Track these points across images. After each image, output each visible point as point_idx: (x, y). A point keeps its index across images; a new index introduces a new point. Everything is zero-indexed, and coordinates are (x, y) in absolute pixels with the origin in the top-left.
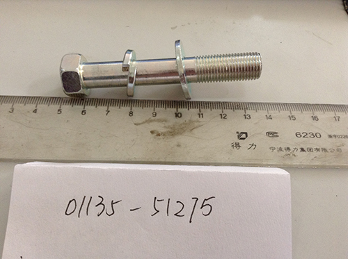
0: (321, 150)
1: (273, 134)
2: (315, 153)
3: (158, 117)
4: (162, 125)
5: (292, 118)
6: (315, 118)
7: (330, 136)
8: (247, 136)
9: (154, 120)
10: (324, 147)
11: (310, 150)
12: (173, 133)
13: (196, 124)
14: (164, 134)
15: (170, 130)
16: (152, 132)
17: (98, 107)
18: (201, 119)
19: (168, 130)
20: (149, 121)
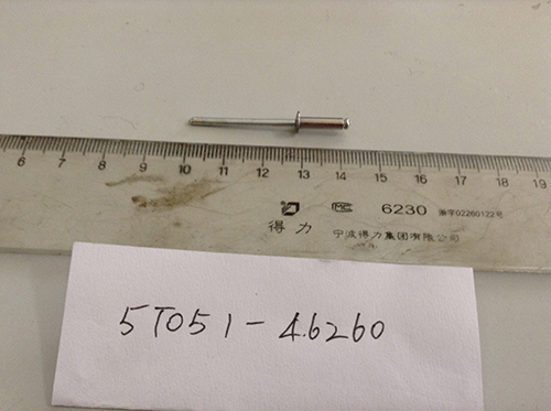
0: (421, 237)
1: (344, 207)
2: (411, 242)
3: (148, 172)
4: (154, 186)
5: (381, 177)
6: (421, 179)
7: (443, 213)
8: (298, 210)
9: (141, 178)
10: (428, 231)
11: (403, 236)
12: (171, 201)
13: (214, 186)
14: (155, 204)
15: (166, 196)
16: (135, 200)
17: (47, 152)
18: (224, 178)
19: (163, 195)
20: (132, 179)
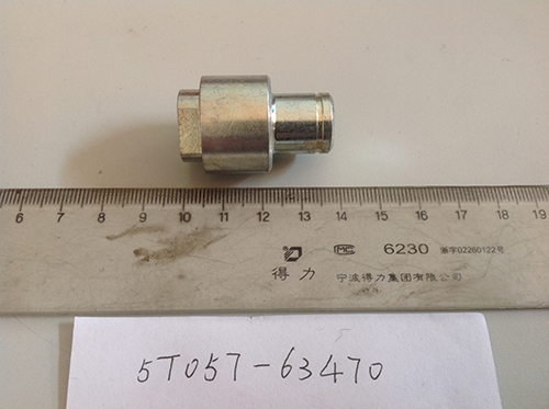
0: (424, 277)
1: (345, 249)
2: (414, 284)
3: (149, 222)
4: (155, 237)
5: (382, 215)
7: (445, 250)
8: (300, 254)
9: (142, 229)
10: (431, 270)
11: (406, 277)
12: (174, 251)
14: (157, 256)
15: (168, 247)
16: (137, 253)
17: (44, 206)
18: (224, 224)
19: (164, 247)
20: (133, 231)
